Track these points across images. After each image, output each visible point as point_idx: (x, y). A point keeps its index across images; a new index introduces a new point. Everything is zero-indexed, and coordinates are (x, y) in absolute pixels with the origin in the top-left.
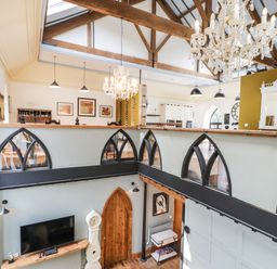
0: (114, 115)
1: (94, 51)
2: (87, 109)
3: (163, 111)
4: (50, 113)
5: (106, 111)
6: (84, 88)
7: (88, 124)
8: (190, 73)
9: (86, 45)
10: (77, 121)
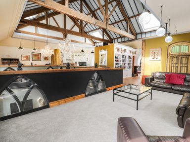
0: (50, 60)
1: (38, 35)
2: (37, 57)
3: (73, 58)
4: (18, 60)
5: (46, 58)
6: (34, 49)
7: (38, 65)
8: (82, 43)
9: (34, 32)
10: (32, 64)
